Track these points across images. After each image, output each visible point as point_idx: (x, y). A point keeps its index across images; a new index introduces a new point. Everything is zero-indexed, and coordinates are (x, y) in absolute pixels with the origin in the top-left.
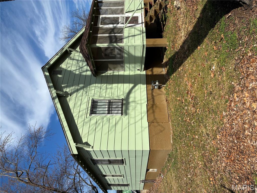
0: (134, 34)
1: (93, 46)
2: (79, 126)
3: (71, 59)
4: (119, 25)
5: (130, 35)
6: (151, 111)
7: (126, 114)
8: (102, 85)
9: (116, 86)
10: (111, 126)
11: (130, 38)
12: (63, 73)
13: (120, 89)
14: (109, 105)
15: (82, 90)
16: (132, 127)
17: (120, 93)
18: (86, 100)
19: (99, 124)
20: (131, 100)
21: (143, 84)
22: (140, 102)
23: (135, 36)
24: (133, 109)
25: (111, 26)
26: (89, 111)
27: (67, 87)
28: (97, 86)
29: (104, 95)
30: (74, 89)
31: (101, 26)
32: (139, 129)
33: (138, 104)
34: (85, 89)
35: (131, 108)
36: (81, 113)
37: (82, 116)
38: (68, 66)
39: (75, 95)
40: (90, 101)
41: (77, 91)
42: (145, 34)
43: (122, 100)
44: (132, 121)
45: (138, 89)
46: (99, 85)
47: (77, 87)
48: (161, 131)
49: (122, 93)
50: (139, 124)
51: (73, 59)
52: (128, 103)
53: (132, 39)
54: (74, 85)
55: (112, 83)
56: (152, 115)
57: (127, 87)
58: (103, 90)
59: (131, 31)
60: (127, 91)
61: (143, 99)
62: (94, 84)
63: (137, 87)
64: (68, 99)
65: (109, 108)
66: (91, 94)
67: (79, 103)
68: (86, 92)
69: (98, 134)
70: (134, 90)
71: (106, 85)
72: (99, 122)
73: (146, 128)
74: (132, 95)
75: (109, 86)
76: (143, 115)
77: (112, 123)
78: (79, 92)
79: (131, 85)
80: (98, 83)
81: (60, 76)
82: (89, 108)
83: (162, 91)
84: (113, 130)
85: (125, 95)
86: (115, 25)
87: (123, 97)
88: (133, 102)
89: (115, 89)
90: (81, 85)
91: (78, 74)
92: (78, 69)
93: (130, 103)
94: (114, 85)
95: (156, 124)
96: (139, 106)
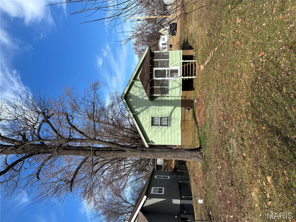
0: (175, 87)
1: (152, 95)
2: (147, 132)
3: (135, 87)
4: (166, 78)
5: (173, 87)
6: (183, 125)
7: (170, 126)
8: (156, 107)
9: (164, 108)
10: (162, 132)
11: (173, 90)
12: (132, 97)
13: (166, 110)
14: (161, 119)
15: (145, 111)
16: (173, 133)
17: (166, 112)
18: (148, 117)
19: (157, 131)
20: (172, 117)
21: (180, 107)
22: (177, 119)
23: (175, 88)
24: (173, 123)
25: (161, 79)
26: (151, 124)
27: (136, 108)
28: (153, 108)
29: (158, 114)
30: (141, 109)
31: (155, 78)
32: (176, 135)
33: (176, 120)
34: (146, 109)
35: (172, 122)
36: (146, 125)
37: (147, 126)
38: (135, 92)
39: (142, 113)
40: (151, 118)
41: (143, 111)
42: (181, 87)
43: (168, 117)
44: (173, 130)
45: (176, 110)
46: (154, 107)
47: (142, 108)
48: (187, 136)
49: (167, 113)
50: (176, 132)
51: (137, 87)
52: (171, 119)
53: (174, 91)
54: (141, 107)
55: (162, 106)
56: (183, 127)
57: (170, 108)
58: (157, 110)
59: (173, 84)
60: (170, 111)
61: (179, 117)
62: (151, 106)
63: (176, 109)
64: (139, 116)
65: (161, 121)
66: (150, 113)
67: (145, 119)
68: (148, 112)
69: (157, 137)
70: (174, 111)
71: (158, 107)
72: (156, 130)
73: (180, 134)
74: (173, 114)
75: (160, 108)
76: (179, 127)
77: (163, 131)
78: (144, 111)
79: (173, 107)
80: (154, 106)
81: (131, 100)
82: (151, 122)
83: (190, 112)
84: (163, 134)
85: (169, 114)
86: (164, 78)
87: (168, 116)
88: (173, 118)
89: (163, 110)
90: (144, 107)
91: (141, 99)
92: (141, 95)
93: (172, 119)
94: (163, 107)
95: (185, 132)
96: (177, 121)
